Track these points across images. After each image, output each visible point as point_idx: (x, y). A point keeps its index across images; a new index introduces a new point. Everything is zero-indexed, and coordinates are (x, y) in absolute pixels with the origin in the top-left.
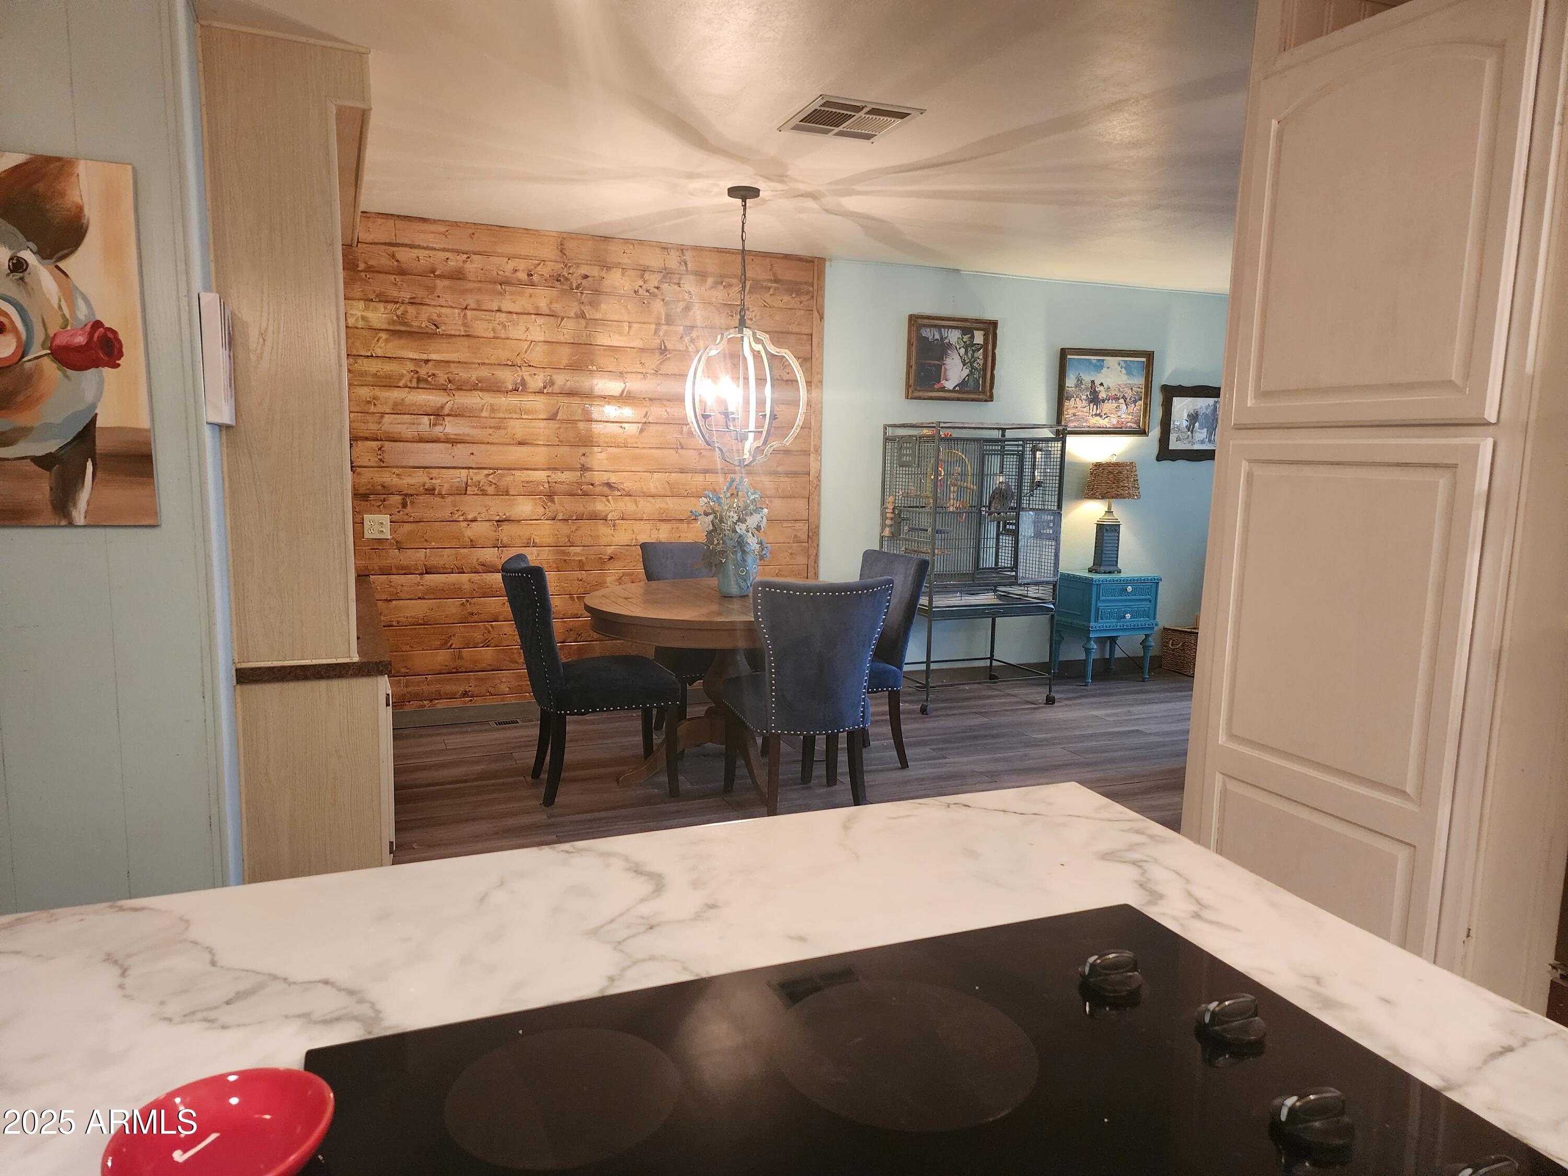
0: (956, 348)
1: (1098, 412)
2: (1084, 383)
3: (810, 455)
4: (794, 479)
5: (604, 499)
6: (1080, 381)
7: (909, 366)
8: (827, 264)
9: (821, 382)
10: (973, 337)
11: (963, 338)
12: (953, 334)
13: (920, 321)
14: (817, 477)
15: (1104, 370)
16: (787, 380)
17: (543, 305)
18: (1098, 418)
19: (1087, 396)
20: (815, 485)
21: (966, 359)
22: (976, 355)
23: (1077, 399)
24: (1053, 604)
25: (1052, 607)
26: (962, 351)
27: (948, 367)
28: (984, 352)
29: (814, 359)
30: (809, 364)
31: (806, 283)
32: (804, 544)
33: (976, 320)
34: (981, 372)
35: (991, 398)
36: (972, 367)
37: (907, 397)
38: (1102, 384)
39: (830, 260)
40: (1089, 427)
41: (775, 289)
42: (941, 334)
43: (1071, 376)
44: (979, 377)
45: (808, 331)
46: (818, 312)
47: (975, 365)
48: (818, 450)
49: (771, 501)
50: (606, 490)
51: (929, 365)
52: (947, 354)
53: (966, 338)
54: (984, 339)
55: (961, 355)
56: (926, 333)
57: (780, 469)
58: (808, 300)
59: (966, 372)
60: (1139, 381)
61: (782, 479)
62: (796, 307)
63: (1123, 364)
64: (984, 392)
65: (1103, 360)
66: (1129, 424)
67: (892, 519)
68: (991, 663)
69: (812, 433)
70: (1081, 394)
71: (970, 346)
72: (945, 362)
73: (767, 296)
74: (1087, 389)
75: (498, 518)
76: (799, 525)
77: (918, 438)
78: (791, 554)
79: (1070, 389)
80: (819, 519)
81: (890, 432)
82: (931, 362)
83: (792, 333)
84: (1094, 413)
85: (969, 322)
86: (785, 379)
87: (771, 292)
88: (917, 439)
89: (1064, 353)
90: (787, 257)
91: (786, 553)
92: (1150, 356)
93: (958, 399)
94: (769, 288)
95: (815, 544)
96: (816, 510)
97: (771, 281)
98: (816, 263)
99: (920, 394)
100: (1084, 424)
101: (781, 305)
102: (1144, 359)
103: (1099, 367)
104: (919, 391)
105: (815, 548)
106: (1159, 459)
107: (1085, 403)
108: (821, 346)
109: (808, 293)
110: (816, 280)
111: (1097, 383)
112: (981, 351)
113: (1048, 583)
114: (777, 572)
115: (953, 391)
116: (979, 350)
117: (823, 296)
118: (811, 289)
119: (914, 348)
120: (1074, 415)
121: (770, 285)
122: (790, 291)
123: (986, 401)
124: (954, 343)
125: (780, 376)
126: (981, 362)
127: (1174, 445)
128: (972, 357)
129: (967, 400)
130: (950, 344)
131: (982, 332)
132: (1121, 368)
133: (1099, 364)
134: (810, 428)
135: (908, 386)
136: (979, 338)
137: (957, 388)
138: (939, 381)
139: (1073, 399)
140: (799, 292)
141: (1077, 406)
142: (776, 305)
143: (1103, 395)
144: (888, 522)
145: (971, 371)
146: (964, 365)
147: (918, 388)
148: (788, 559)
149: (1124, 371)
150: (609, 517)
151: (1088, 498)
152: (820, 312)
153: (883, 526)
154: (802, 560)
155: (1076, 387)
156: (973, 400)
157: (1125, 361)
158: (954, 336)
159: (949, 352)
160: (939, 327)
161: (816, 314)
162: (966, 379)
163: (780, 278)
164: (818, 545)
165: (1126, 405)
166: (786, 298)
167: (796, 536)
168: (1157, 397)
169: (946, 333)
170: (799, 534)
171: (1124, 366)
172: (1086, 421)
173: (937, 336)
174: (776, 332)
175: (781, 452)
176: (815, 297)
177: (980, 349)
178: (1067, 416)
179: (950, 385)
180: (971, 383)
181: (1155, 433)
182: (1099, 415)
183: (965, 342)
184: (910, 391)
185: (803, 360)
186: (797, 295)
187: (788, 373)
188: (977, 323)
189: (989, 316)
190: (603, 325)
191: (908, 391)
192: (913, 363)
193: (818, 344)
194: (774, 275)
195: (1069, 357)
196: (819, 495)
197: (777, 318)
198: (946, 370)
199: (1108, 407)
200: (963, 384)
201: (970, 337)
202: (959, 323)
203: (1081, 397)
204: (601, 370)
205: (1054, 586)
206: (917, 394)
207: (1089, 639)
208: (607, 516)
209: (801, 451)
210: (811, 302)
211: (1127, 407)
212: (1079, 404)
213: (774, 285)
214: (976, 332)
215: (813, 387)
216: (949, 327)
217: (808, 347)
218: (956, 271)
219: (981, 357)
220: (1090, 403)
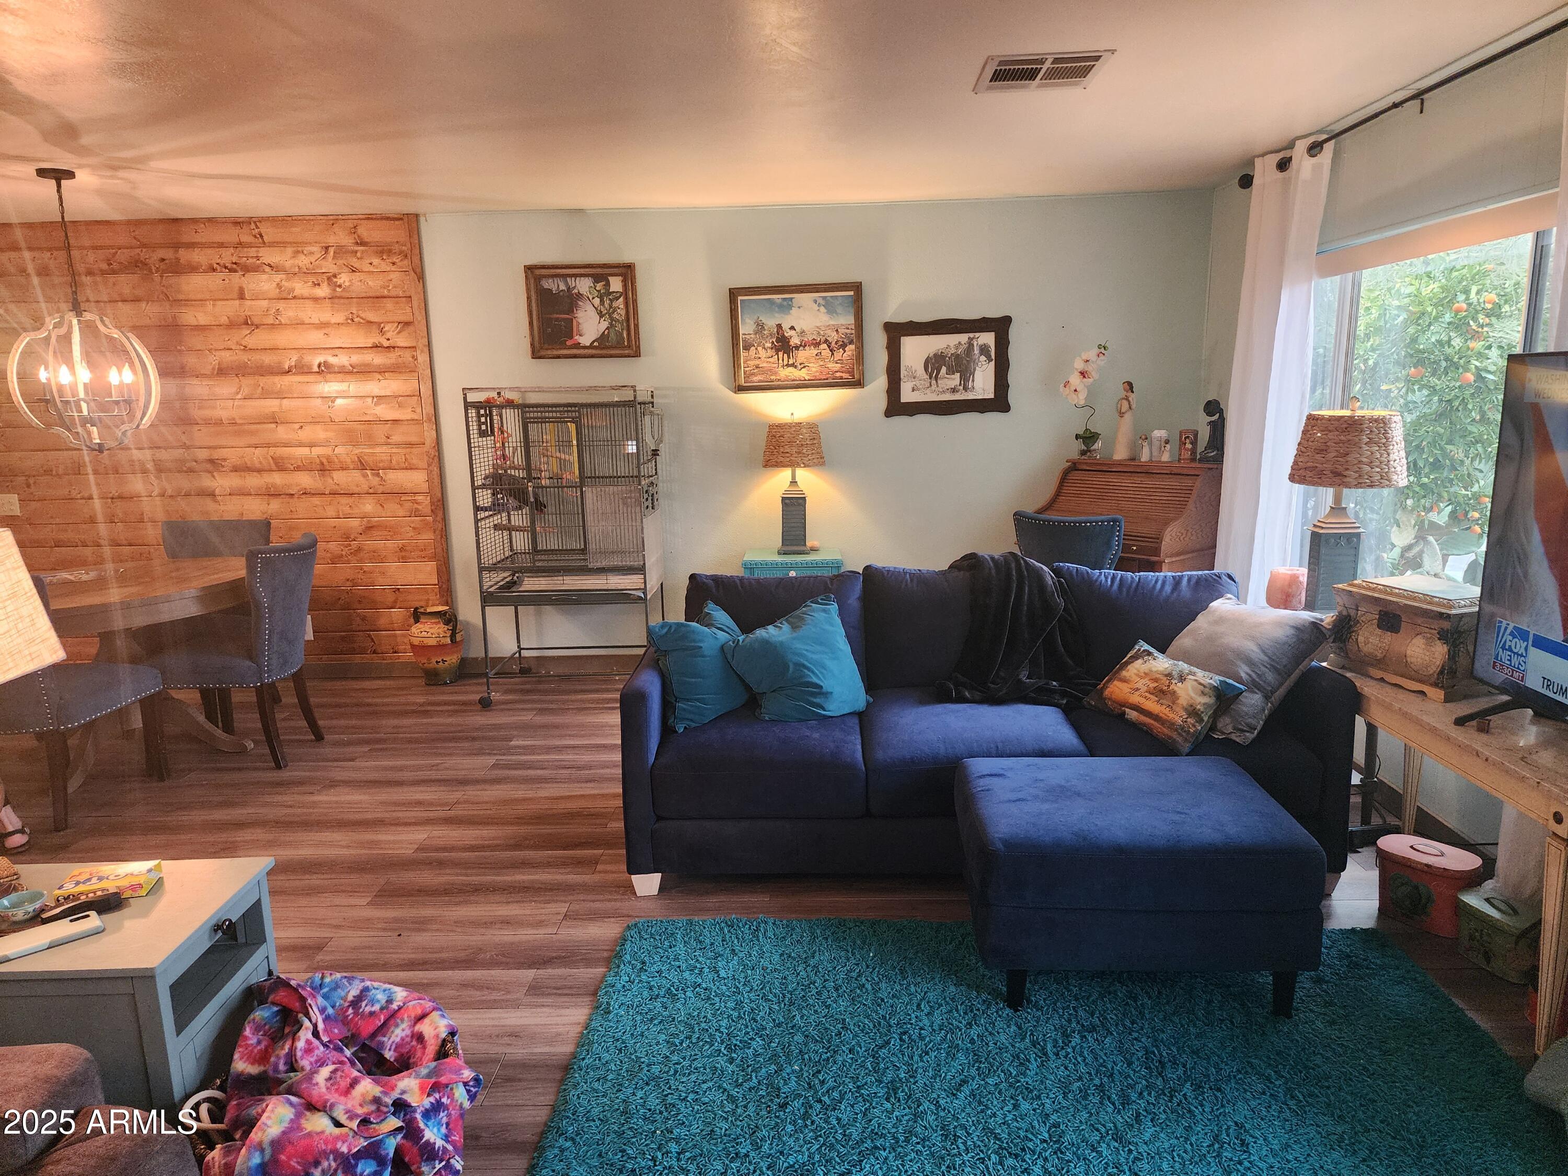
0: (588, 297)
1: (791, 362)
3: (420, 424)
4: (406, 450)
5: (209, 475)
6: (760, 327)
7: (531, 323)
8: (422, 219)
9: (427, 346)
10: (608, 284)
11: (595, 287)
12: (582, 283)
13: (538, 272)
14: (437, 447)
15: (794, 311)
16: (388, 347)
17: (127, 291)
18: (791, 369)
19: (773, 343)
20: (434, 456)
21: (602, 310)
22: (615, 304)
23: (759, 348)
26: (597, 301)
27: (580, 321)
28: (624, 300)
29: (416, 323)
30: (411, 328)
31: (397, 243)
32: (429, 518)
33: (611, 264)
34: (624, 324)
36: (612, 319)
37: (533, 357)
38: (792, 328)
39: (425, 216)
40: (779, 380)
41: (363, 252)
42: (567, 284)
43: (747, 320)
44: (621, 331)
45: (406, 293)
46: (415, 272)
47: (615, 315)
48: (432, 420)
49: (385, 474)
50: (209, 466)
51: (557, 320)
52: (577, 306)
53: (599, 286)
54: (622, 286)
55: (596, 306)
56: (548, 284)
57: (393, 439)
58: (399, 261)
59: (604, 325)
60: (847, 320)
61: (394, 450)
62: (388, 269)
63: (821, 301)
64: (629, 347)
65: (791, 299)
66: (838, 374)
69: (422, 401)
70: (763, 342)
71: (605, 294)
72: (576, 315)
73: (354, 261)
74: (771, 335)
75: (111, 495)
76: (420, 498)
78: (415, 528)
79: (748, 337)
80: (442, 490)
82: (559, 316)
83: (389, 297)
84: (786, 363)
85: (602, 267)
86: (385, 346)
87: (359, 255)
89: (733, 294)
90: (369, 217)
91: (409, 528)
92: (857, 288)
93: (601, 356)
94: (356, 252)
95: (441, 518)
96: (439, 481)
97: (356, 244)
98: (409, 219)
99: (549, 352)
100: (772, 377)
101: (372, 268)
102: (852, 293)
103: (786, 307)
104: (546, 350)
105: (441, 522)
106: (889, 413)
107: (770, 352)
108: (425, 309)
109: (400, 253)
110: (408, 238)
111: (786, 326)
112: (621, 299)
114: (401, 546)
115: (591, 346)
116: (617, 298)
117: (419, 254)
118: (402, 248)
119: (535, 303)
120: (758, 367)
121: (356, 249)
122: (381, 254)
123: (633, 356)
124: (585, 294)
125: (379, 343)
126: (623, 312)
127: (908, 395)
128: (611, 307)
129: (611, 356)
130: (579, 295)
131: (620, 278)
132: (819, 305)
133: (785, 303)
134: (419, 396)
135: (534, 346)
136: (616, 284)
137: (596, 344)
138: (571, 337)
139: (752, 348)
140: (388, 254)
141: (759, 356)
142: (366, 269)
143: (795, 341)
145: (611, 324)
146: (601, 317)
147: (546, 346)
148: (412, 534)
149: (823, 309)
150: (217, 492)
152: (417, 271)
154: (426, 535)
155: (756, 334)
156: (619, 356)
157: (824, 298)
158: (584, 285)
159: (580, 303)
160: (564, 276)
161: (412, 275)
162: (606, 333)
163: (366, 240)
165: (831, 351)
166: (376, 261)
167: (416, 510)
168: (877, 338)
169: (574, 283)
170: (421, 508)
171: (822, 302)
172: (776, 373)
173: (562, 287)
174: (370, 297)
175: (391, 422)
176: (409, 257)
177: (620, 297)
178: (747, 369)
179: (586, 340)
180: (613, 338)
181: (878, 384)
182: (793, 365)
183: (599, 291)
184: (536, 349)
185: (404, 325)
186: (387, 256)
187: (388, 339)
188: (610, 268)
189: (626, 259)
190: (186, 305)
191: (534, 351)
192: (536, 318)
193: (422, 306)
194: (359, 237)
195: (740, 298)
196: (440, 466)
197: (369, 283)
198: (578, 324)
199: (802, 355)
200: (603, 338)
201: (604, 285)
202: (584, 270)
203: (764, 345)
204: (190, 350)
206: (543, 353)
208: (214, 491)
209: (413, 420)
210: (405, 262)
211: (833, 354)
212: (762, 353)
213: (362, 248)
214: (612, 279)
215: (419, 352)
216: (575, 276)
217: (408, 310)
218: (580, 211)
219: (622, 306)
220: (777, 351)
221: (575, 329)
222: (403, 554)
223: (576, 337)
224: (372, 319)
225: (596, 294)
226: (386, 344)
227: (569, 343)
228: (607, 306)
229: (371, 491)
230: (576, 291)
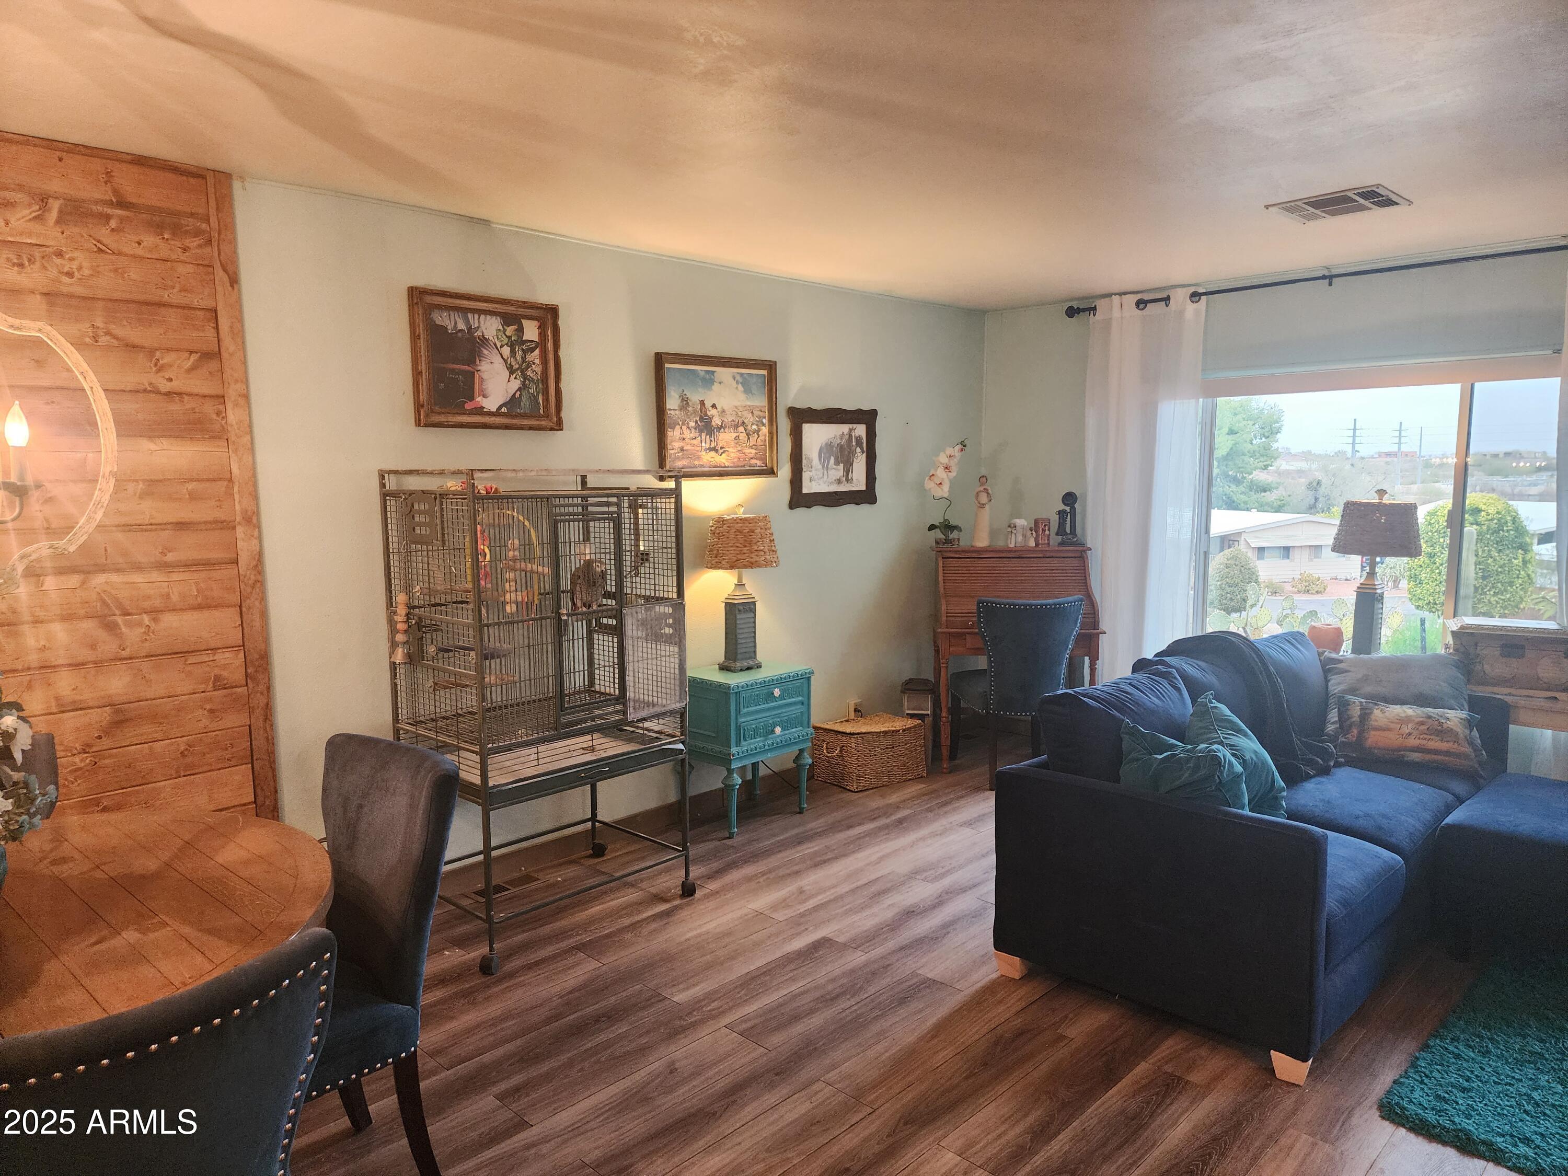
0: (495, 345)
1: (713, 446)
2: (690, 403)
3: (234, 528)
4: (203, 575)
6: (685, 402)
7: (417, 374)
8: (237, 185)
9: (246, 397)
10: (520, 330)
11: (505, 331)
12: (488, 324)
13: (429, 299)
14: (256, 566)
15: (716, 387)
16: (168, 394)
18: (713, 453)
19: (696, 422)
20: (251, 582)
21: (513, 363)
22: (529, 357)
23: (684, 427)
24: (683, 743)
25: (681, 746)
26: (506, 351)
27: (485, 376)
28: (541, 351)
29: (225, 355)
30: (213, 365)
31: (192, 215)
32: (239, 690)
33: (524, 302)
34: (541, 386)
35: (559, 426)
36: (525, 377)
37: (418, 423)
38: (714, 406)
39: (242, 178)
40: (702, 466)
41: (122, 219)
42: (467, 321)
43: (673, 393)
44: (538, 393)
45: (209, 304)
46: (225, 270)
47: (529, 373)
48: (252, 520)
49: (155, 620)
51: (453, 370)
52: (480, 355)
53: (510, 330)
54: (540, 334)
55: (506, 358)
56: (442, 319)
57: (170, 557)
58: (200, 246)
59: (516, 384)
60: (761, 401)
61: (175, 577)
62: (174, 257)
63: (738, 378)
64: (547, 416)
65: (713, 372)
66: (753, 461)
67: (406, 631)
68: (593, 825)
69: (236, 489)
70: (688, 420)
71: (517, 343)
72: (479, 368)
73: (103, 233)
74: (695, 412)
76: (224, 657)
77: (438, 496)
78: (211, 711)
79: (672, 412)
80: (266, 640)
81: (392, 483)
82: (455, 366)
83: (171, 306)
84: (708, 446)
85: (512, 305)
86: (163, 390)
87: (113, 223)
88: (435, 499)
89: (660, 360)
90: (140, 161)
91: (200, 712)
92: (771, 367)
93: (507, 427)
94: (108, 218)
95: (262, 687)
96: (257, 624)
97: (110, 204)
98: (210, 180)
99: (442, 418)
100: (698, 463)
101: (139, 251)
102: (764, 372)
103: (708, 381)
104: (439, 414)
105: (262, 693)
106: (792, 506)
107: (694, 433)
108: (239, 333)
109: (197, 233)
110: (212, 212)
111: (708, 404)
112: (537, 352)
113: (672, 713)
114: (182, 748)
115: (497, 413)
116: (533, 350)
117: (233, 242)
118: (204, 226)
119: (422, 343)
120: (682, 449)
121: (109, 211)
122: (158, 228)
123: (552, 429)
124: (491, 338)
125: (150, 384)
126: (539, 369)
127: (808, 487)
128: (524, 362)
129: (521, 428)
130: (484, 340)
131: (536, 323)
132: (737, 382)
133: (708, 377)
134: (230, 480)
135: (418, 406)
136: (531, 331)
137: (504, 410)
138: (472, 398)
139: (678, 427)
140: (177, 230)
141: (684, 436)
142: (127, 250)
143: (716, 421)
144: (400, 637)
145: (523, 383)
146: (511, 373)
147: (437, 408)
148: (205, 722)
149: (740, 387)
151: (711, 568)
152: (230, 268)
153: (394, 645)
154: (235, 720)
155: (680, 410)
156: (531, 428)
157: (742, 375)
158: (490, 327)
159: (485, 352)
160: (464, 311)
161: (220, 274)
162: (517, 395)
163: (135, 201)
164: (268, 688)
165: (747, 435)
166: (150, 240)
167: (217, 678)
168: (784, 424)
169: (476, 321)
170: (225, 674)
171: (740, 380)
172: (699, 458)
173: (461, 325)
174: (133, 302)
175: (170, 527)
176: (215, 244)
177: (535, 348)
178: (672, 452)
179: (491, 403)
180: (526, 403)
181: (785, 471)
182: (714, 449)
183: (509, 337)
184: (422, 413)
185: (200, 357)
186: (174, 234)
187: (170, 380)
188: (524, 308)
189: (544, 297)
191: (419, 415)
192: (423, 367)
193: (231, 327)
194: (115, 192)
195: (667, 365)
196: (263, 599)
197: (133, 276)
198: (482, 380)
199: (725, 437)
200: (513, 402)
201: (516, 330)
202: (497, 306)
203: (688, 424)
205: (682, 715)
206: (436, 419)
207: (730, 771)
209: (216, 522)
210: (208, 250)
211: (749, 438)
212: (687, 434)
213: (119, 212)
214: (525, 323)
215: (229, 406)
216: (480, 312)
217: (210, 333)
218: (486, 222)
219: (537, 361)
220: (701, 432)
221: (477, 386)
222: (189, 760)
223: (479, 399)
224: (137, 341)
225: (506, 340)
226: (165, 386)
227: (469, 406)
228: (519, 358)
229: (125, 654)
230: (478, 333)
